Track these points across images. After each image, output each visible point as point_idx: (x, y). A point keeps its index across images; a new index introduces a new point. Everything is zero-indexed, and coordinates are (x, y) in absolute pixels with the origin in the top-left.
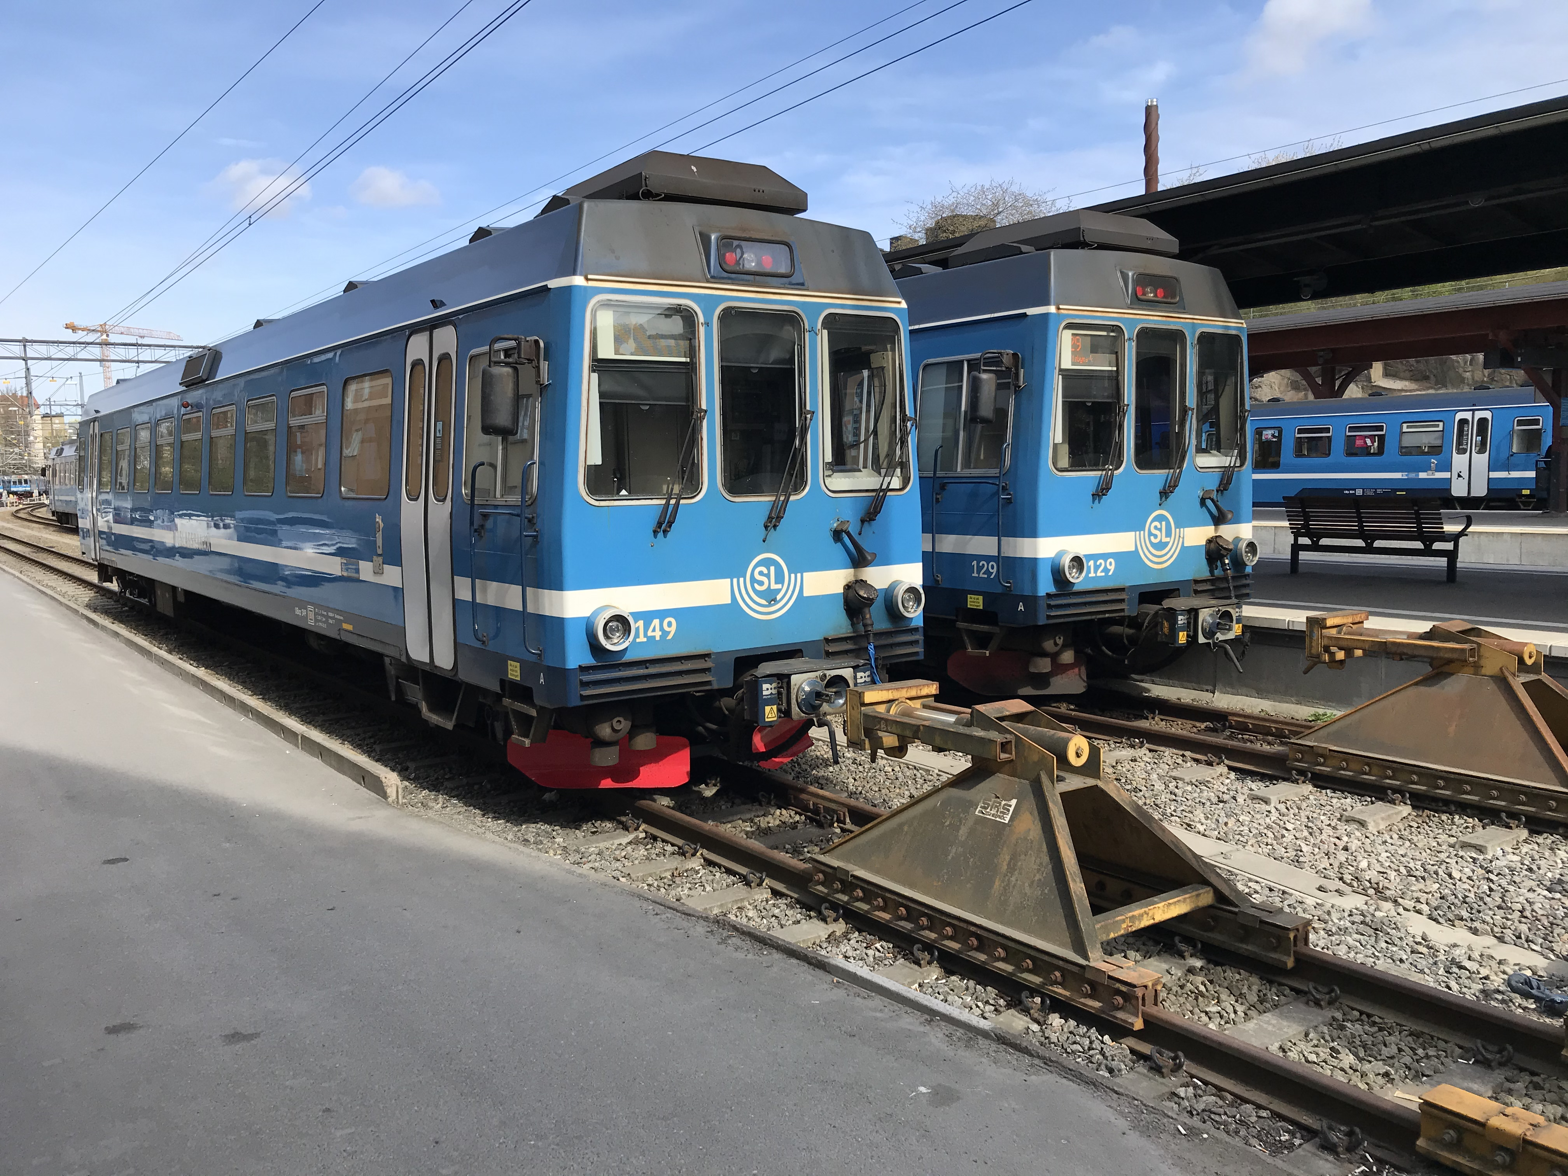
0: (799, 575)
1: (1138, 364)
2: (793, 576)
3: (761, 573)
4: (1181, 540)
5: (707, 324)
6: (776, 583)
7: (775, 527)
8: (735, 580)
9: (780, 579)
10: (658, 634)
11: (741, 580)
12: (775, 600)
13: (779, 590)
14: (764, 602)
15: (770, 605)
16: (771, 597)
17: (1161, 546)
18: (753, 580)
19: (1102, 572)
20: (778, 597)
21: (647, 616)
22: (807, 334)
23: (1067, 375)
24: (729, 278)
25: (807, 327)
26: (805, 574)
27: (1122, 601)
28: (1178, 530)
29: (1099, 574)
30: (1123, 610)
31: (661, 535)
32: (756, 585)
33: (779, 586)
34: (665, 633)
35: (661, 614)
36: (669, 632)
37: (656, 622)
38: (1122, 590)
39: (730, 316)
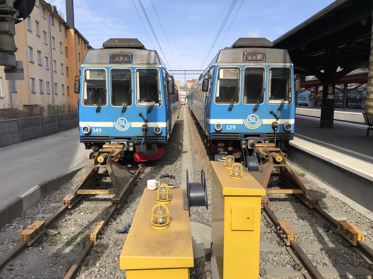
0: (130, 123)
1: (245, 77)
2: (129, 123)
3: (121, 122)
4: (261, 122)
5: (108, 72)
6: (124, 124)
7: (124, 113)
8: (114, 123)
9: (125, 123)
10: (97, 131)
11: (116, 123)
12: (124, 127)
13: (125, 125)
14: (121, 127)
15: (123, 128)
16: (123, 127)
17: (253, 123)
18: (119, 123)
19: (231, 128)
20: (125, 127)
21: (96, 128)
22: (132, 74)
23: (221, 80)
24: (114, 63)
25: (132, 72)
26: (132, 123)
27: (238, 136)
28: (260, 120)
29: (230, 129)
30: (238, 138)
31: (98, 113)
32: (119, 124)
33: (125, 124)
34: (99, 131)
35: (98, 128)
36: (100, 131)
37: (97, 129)
38: (238, 133)
39: (113, 71)
